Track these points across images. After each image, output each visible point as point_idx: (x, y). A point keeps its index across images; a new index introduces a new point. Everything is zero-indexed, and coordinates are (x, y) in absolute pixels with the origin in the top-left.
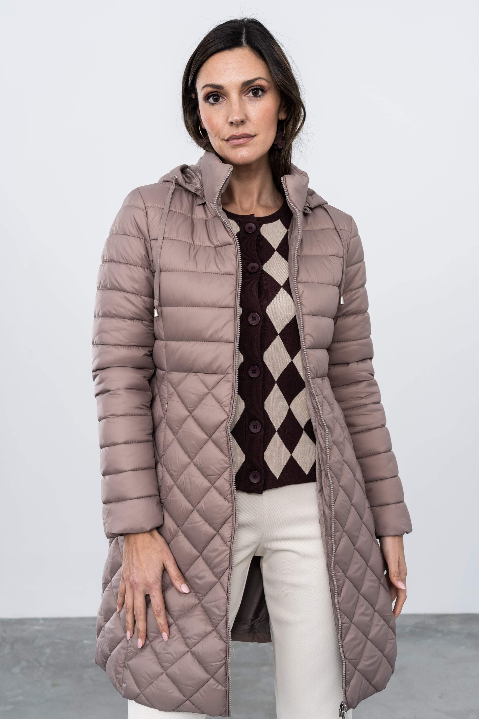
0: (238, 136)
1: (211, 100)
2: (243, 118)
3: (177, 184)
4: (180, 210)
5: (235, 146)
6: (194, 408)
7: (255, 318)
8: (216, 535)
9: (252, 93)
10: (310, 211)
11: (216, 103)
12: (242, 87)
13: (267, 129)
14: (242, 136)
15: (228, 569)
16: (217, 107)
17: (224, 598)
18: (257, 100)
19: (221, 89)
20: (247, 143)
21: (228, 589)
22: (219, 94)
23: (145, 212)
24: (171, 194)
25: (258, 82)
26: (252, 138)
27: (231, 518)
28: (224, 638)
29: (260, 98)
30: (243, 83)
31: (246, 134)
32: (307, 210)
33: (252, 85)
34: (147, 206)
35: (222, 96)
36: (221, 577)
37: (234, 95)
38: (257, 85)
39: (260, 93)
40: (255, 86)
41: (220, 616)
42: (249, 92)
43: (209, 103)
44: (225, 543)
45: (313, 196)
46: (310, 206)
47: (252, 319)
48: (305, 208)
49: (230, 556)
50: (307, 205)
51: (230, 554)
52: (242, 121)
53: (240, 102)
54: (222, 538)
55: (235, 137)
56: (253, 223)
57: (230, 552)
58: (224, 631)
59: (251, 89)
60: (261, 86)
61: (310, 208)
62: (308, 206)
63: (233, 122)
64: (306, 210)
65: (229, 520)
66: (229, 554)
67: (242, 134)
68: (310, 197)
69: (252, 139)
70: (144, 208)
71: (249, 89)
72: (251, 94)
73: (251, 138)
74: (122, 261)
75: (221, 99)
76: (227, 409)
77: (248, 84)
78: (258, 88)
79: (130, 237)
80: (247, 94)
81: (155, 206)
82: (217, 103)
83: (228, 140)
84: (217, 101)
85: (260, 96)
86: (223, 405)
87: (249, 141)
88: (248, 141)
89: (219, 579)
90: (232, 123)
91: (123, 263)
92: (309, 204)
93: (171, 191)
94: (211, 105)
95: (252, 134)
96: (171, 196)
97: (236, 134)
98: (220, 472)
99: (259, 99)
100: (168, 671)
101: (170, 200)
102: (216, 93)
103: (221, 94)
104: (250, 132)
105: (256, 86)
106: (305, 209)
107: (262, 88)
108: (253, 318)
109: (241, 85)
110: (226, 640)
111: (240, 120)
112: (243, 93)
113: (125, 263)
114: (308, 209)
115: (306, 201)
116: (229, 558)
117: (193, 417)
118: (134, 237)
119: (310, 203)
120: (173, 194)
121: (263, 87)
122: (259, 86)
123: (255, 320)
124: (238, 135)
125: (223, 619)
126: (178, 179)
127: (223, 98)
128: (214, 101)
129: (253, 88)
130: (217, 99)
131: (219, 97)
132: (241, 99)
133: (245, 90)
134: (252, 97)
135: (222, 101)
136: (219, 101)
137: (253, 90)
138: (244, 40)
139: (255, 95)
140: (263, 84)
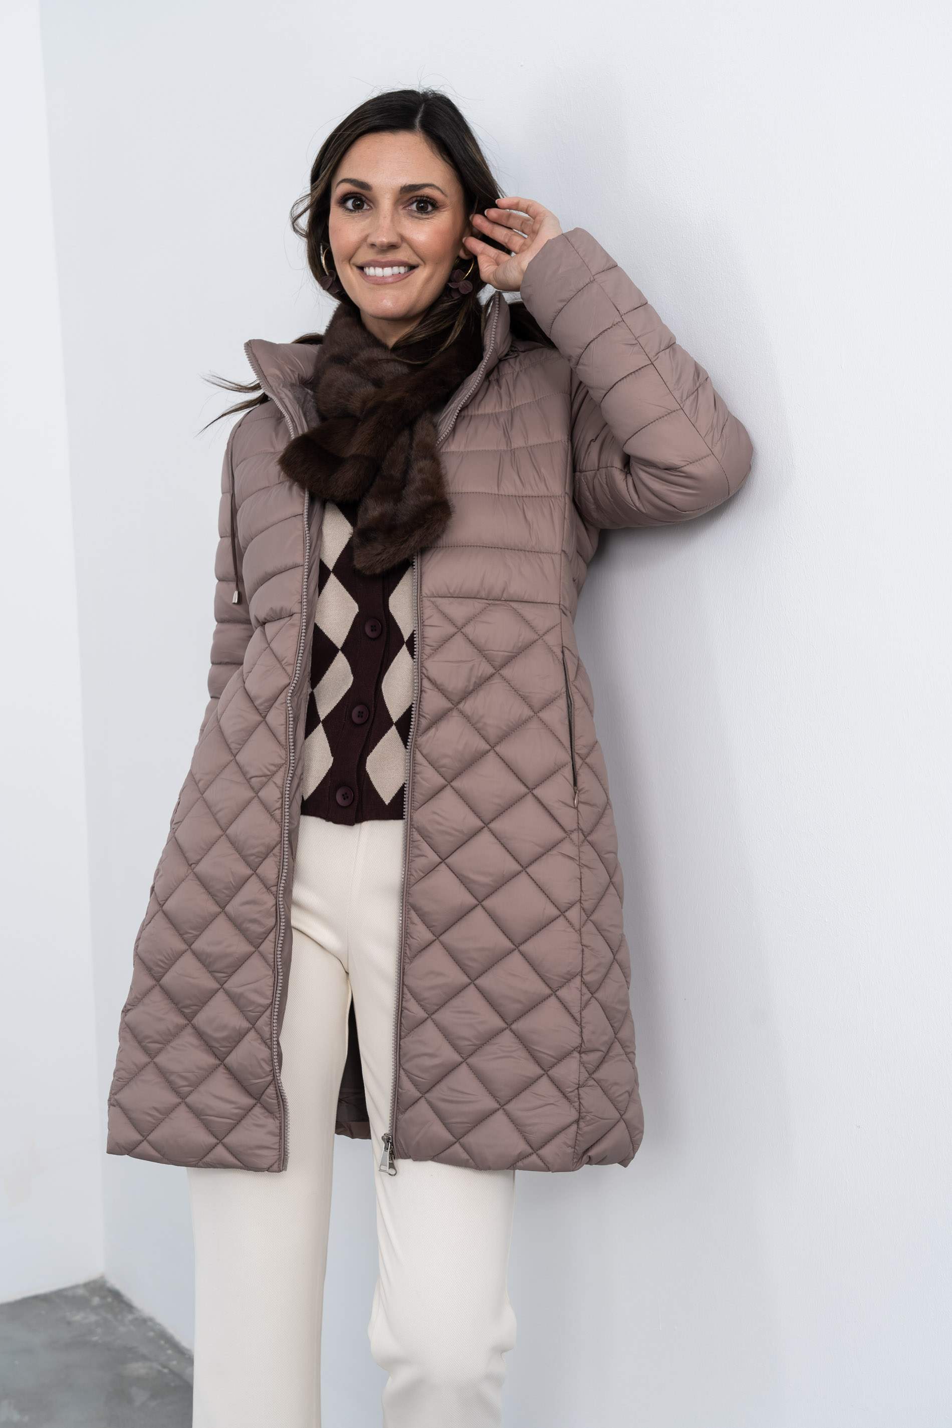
0: (382, 262)
1: (350, 204)
2: (394, 239)
8: (251, 876)
9: (417, 206)
12: (401, 193)
13: (438, 263)
15: (274, 930)
16: (357, 216)
17: (270, 976)
18: (423, 219)
19: (367, 190)
21: (274, 961)
22: (364, 198)
25: (427, 191)
27: (278, 847)
28: (267, 1041)
29: (427, 216)
30: (403, 186)
33: (417, 193)
35: (367, 201)
36: (262, 943)
37: (386, 203)
38: (426, 195)
39: (430, 208)
40: (421, 196)
41: (261, 1005)
42: (412, 203)
44: (268, 889)
49: (276, 909)
51: (277, 907)
52: (394, 245)
53: (393, 216)
54: (262, 880)
57: (276, 903)
58: (267, 1029)
59: (414, 199)
60: (430, 199)
63: (377, 244)
65: (274, 850)
66: (275, 906)
71: (411, 198)
72: (414, 207)
75: (365, 207)
76: (289, 669)
77: (411, 190)
78: (425, 200)
80: (408, 206)
82: (357, 210)
84: (359, 209)
85: (427, 213)
86: (283, 662)
89: (257, 947)
90: (373, 245)
98: (269, 771)
99: (425, 217)
100: (188, 1100)
102: (358, 195)
103: (367, 198)
105: (423, 196)
109: (400, 189)
110: (270, 1043)
111: (390, 243)
112: (402, 204)
116: (275, 912)
121: (434, 200)
122: (427, 197)
125: (266, 1010)
127: (368, 205)
128: (353, 207)
129: (419, 198)
130: (359, 205)
131: (363, 202)
132: (398, 211)
133: (406, 198)
134: (415, 211)
135: (366, 209)
136: (362, 208)
137: (419, 202)
138: (417, 121)
139: (420, 211)
140: (435, 195)
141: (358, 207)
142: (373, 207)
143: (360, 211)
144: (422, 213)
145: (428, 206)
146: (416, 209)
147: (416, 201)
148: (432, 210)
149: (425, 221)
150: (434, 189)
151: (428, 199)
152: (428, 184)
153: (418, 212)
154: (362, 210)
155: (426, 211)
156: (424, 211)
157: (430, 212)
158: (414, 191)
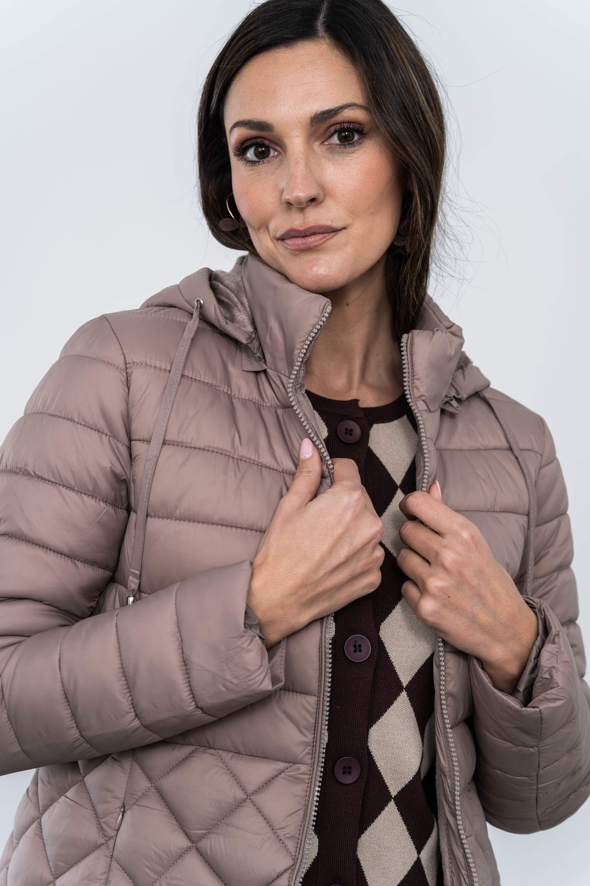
0: (301, 231)
1: (250, 154)
2: (313, 192)
3: (204, 318)
4: (203, 377)
5: (297, 253)
6: (204, 831)
7: (360, 646)
9: (338, 137)
10: (458, 407)
11: (259, 162)
12: (313, 126)
13: (371, 213)
14: (312, 231)
16: (264, 168)
19: (267, 131)
20: (324, 245)
22: (267, 143)
23: (125, 374)
24: (189, 341)
29: (353, 148)
30: (313, 115)
31: (321, 227)
32: (451, 405)
33: (334, 120)
34: (131, 361)
35: (271, 145)
37: (296, 142)
38: (347, 120)
39: (356, 137)
42: (331, 136)
43: (246, 160)
45: (467, 370)
46: (460, 397)
47: (353, 649)
48: (447, 399)
50: (453, 393)
52: (313, 200)
53: (307, 159)
55: (296, 234)
56: (356, 420)
59: (332, 129)
60: (353, 123)
61: (459, 401)
62: (454, 397)
63: (291, 201)
64: (448, 405)
67: (311, 228)
68: (459, 374)
69: (334, 236)
70: (124, 367)
71: (328, 129)
72: (335, 140)
73: (332, 235)
74: (46, 477)
75: (272, 153)
77: (326, 119)
78: (348, 127)
79: (79, 426)
80: (326, 140)
81: (149, 363)
82: (261, 160)
83: (282, 239)
84: (264, 157)
85: (352, 145)
87: (328, 240)
88: (325, 242)
90: (289, 204)
91: (49, 481)
92: (457, 392)
93: (188, 335)
94: (248, 164)
95: (337, 224)
96: (188, 345)
97: (298, 227)
99: (352, 150)
101: (185, 354)
102: (258, 140)
103: (271, 141)
104: (332, 221)
105: (344, 122)
106: (447, 402)
107: (357, 126)
108: (355, 646)
109: (309, 121)
111: (308, 197)
112: (317, 139)
113: (53, 482)
114: (454, 403)
115: (452, 384)
117: (201, 853)
118: (86, 429)
119: (459, 390)
120: (193, 339)
121: (359, 124)
122: (349, 122)
123: (360, 651)
124: (301, 229)
126: (207, 306)
127: (276, 150)
128: (256, 157)
129: (338, 127)
130: (263, 152)
131: (268, 148)
132: (313, 150)
133: (321, 130)
134: (338, 144)
135: (273, 157)
136: (268, 156)
137: (339, 132)
138: (320, 25)
139: (343, 142)
140: (358, 118)
141: (262, 155)
142: (281, 151)
143: (265, 160)
145: (352, 135)
146: (338, 142)
148: (359, 139)
149: (351, 155)
150: (356, 109)
151: (350, 125)
152: (346, 105)
153: (340, 145)
154: (267, 159)
155: (351, 141)
156: (349, 142)
157: (356, 141)
158: (329, 119)
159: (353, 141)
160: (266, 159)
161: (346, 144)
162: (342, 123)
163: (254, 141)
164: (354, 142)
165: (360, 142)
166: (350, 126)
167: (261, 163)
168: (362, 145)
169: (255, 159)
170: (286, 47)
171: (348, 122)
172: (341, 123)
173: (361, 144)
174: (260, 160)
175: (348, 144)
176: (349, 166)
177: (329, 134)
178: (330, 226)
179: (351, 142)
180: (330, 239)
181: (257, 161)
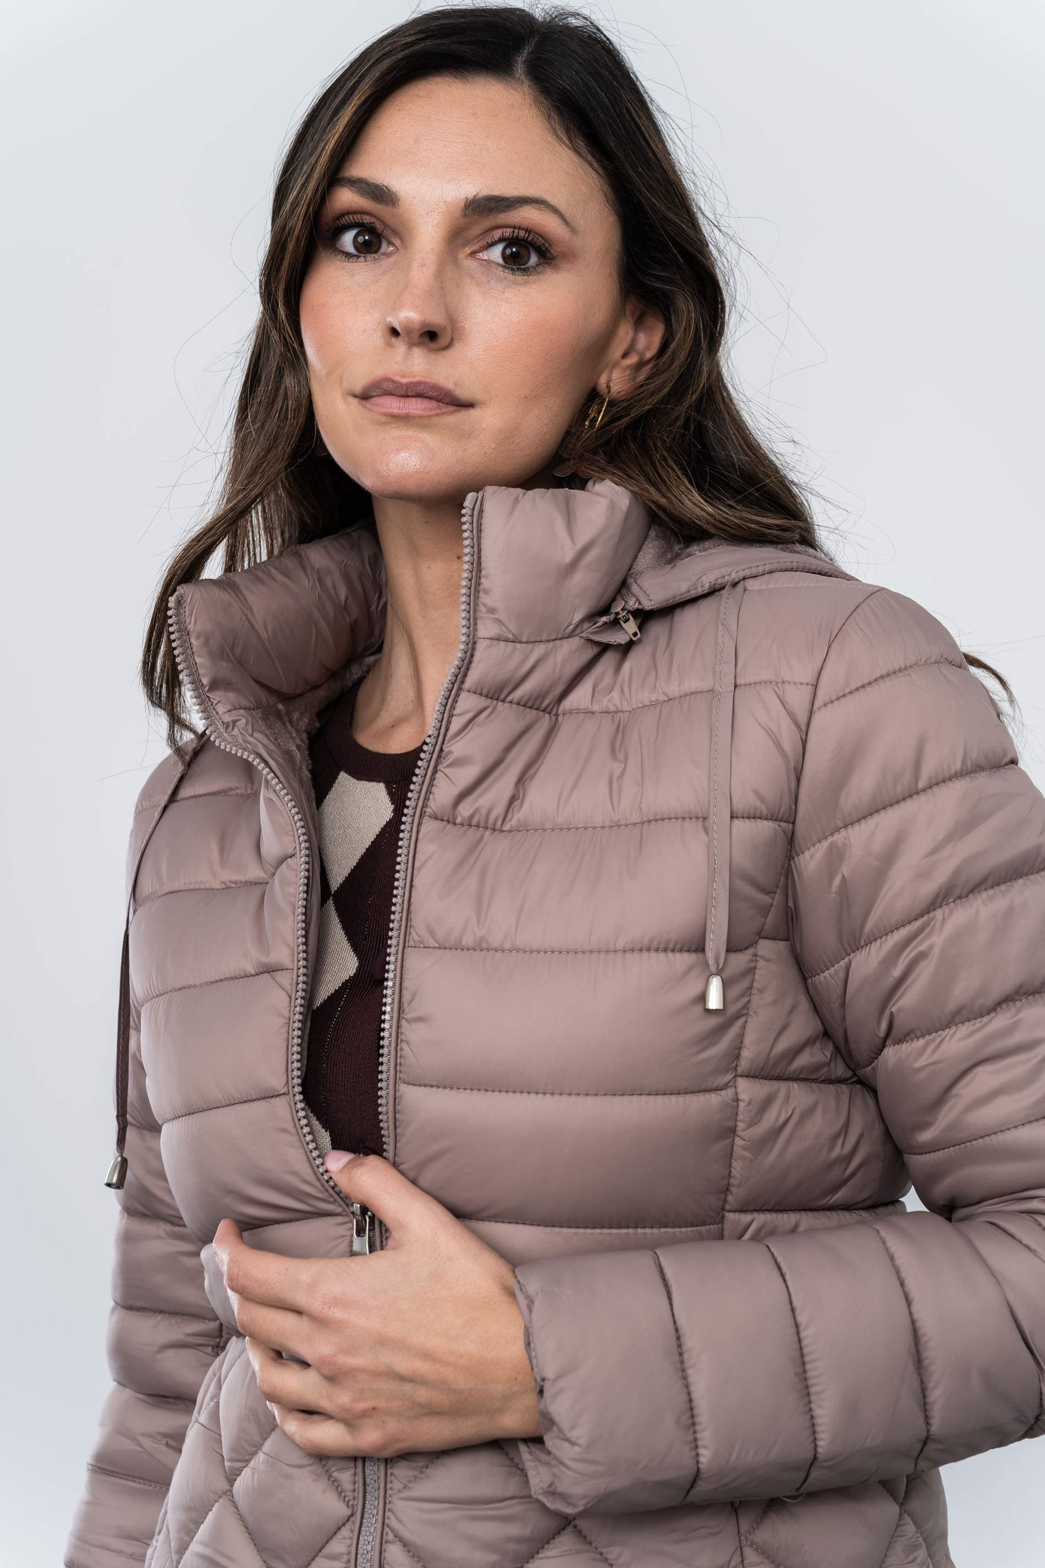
0: (402, 385)
1: (348, 242)
2: (437, 318)
9: (502, 253)
11: (358, 257)
12: (465, 215)
13: (526, 397)
14: (421, 389)
18: (514, 283)
19: (386, 205)
20: (434, 421)
22: (379, 227)
25: (528, 216)
26: (455, 408)
29: (526, 277)
30: (471, 196)
31: (435, 387)
33: (504, 218)
35: (387, 233)
38: (523, 225)
39: (534, 259)
42: (493, 245)
52: (433, 333)
59: (497, 234)
60: (535, 233)
63: (399, 325)
67: (419, 383)
71: (490, 230)
72: (496, 253)
73: (451, 408)
75: (384, 247)
77: (490, 211)
78: (523, 239)
80: (482, 249)
82: (363, 255)
83: (364, 396)
84: (368, 251)
85: (525, 271)
87: (443, 414)
88: (438, 416)
90: (392, 331)
95: (463, 393)
97: (397, 378)
99: (519, 278)
102: (368, 219)
103: (389, 228)
104: (456, 384)
105: (520, 228)
107: (540, 241)
109: (462, 204)
111: (424, 324)
112: (465, 242)
121: (543, 239)
128: (356, 248)
129: (508, 232)
130: (367, 241)
131: (379, 236)
132: (455, 260)
133: (476, 229)
134: (499, 265)
135: (385, 254)
137: (510, 242)
138: (521, 61)
139: (510, 264)
140: (544, 226)
141: (367, 248)
143: (369, 257)
144: (513, 270)
145: (529, 253)
146: (501, 261)
147: (501, 240)
148: (538, 265)
149: (519, 288)
150: (545, 211)
151: (529, 235)
152: (530, 198)
153: (504, 267)
154: (374, 255)
155: (523, 265)
156: (520, 265)
157: (533, 267)
158: (496, 212)
159: (526, 266)
160: (371, 255)
161: (514, 267)
162: (517, 228)
163: (357, 218)
164: (528, 268)
165: (540, 269)
166: (528, 238)
167: (362, 259)
168: (541, 277)
169: (351, 250)
170: (455, 77)
171: (527, 230)
172: (514, 227)
173: (539, 273)
174: (360, 255)
175: (518, 269)
176: (509, 305)
177: (490, 241)
178: (450, 390)
179: (523, 267)
180: (446, 413)
181: (356, 256)
